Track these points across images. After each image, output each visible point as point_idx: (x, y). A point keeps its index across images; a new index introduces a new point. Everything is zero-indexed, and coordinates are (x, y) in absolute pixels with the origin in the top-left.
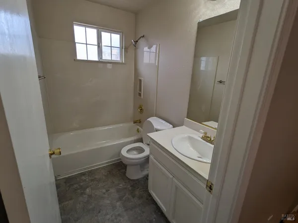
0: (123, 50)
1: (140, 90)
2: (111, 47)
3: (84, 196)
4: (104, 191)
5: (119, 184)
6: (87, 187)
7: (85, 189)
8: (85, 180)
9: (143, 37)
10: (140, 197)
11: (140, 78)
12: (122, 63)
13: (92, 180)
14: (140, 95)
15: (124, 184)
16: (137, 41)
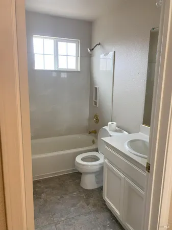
0: (79, 58)
1: (96, 99)
2: (67, 56)
3: (41, 200)
4: (59, 197)
5: (73, 192)
6: (43, 193)
7: (40, 195)
8: (40, 187)
9: (99, 44)
10: (94, 206)
11: (96, 86)
12: (78, 72)
13: (46, 188)
14: (96, 103)
15: (78, 192)
16: (93, 49)
